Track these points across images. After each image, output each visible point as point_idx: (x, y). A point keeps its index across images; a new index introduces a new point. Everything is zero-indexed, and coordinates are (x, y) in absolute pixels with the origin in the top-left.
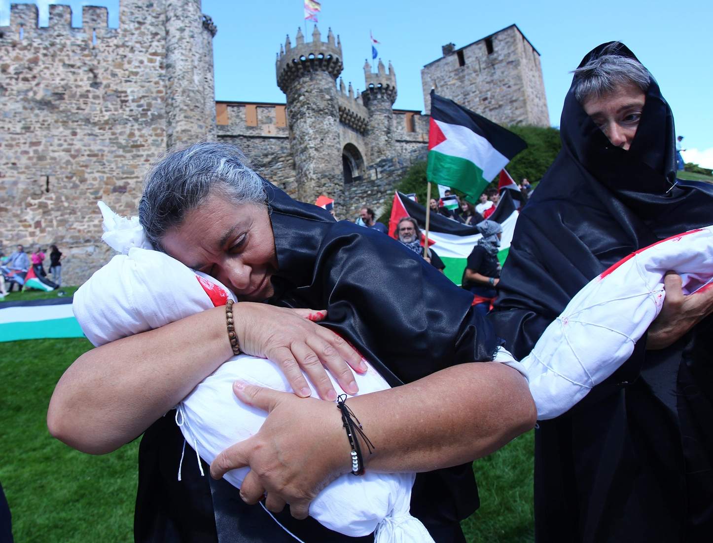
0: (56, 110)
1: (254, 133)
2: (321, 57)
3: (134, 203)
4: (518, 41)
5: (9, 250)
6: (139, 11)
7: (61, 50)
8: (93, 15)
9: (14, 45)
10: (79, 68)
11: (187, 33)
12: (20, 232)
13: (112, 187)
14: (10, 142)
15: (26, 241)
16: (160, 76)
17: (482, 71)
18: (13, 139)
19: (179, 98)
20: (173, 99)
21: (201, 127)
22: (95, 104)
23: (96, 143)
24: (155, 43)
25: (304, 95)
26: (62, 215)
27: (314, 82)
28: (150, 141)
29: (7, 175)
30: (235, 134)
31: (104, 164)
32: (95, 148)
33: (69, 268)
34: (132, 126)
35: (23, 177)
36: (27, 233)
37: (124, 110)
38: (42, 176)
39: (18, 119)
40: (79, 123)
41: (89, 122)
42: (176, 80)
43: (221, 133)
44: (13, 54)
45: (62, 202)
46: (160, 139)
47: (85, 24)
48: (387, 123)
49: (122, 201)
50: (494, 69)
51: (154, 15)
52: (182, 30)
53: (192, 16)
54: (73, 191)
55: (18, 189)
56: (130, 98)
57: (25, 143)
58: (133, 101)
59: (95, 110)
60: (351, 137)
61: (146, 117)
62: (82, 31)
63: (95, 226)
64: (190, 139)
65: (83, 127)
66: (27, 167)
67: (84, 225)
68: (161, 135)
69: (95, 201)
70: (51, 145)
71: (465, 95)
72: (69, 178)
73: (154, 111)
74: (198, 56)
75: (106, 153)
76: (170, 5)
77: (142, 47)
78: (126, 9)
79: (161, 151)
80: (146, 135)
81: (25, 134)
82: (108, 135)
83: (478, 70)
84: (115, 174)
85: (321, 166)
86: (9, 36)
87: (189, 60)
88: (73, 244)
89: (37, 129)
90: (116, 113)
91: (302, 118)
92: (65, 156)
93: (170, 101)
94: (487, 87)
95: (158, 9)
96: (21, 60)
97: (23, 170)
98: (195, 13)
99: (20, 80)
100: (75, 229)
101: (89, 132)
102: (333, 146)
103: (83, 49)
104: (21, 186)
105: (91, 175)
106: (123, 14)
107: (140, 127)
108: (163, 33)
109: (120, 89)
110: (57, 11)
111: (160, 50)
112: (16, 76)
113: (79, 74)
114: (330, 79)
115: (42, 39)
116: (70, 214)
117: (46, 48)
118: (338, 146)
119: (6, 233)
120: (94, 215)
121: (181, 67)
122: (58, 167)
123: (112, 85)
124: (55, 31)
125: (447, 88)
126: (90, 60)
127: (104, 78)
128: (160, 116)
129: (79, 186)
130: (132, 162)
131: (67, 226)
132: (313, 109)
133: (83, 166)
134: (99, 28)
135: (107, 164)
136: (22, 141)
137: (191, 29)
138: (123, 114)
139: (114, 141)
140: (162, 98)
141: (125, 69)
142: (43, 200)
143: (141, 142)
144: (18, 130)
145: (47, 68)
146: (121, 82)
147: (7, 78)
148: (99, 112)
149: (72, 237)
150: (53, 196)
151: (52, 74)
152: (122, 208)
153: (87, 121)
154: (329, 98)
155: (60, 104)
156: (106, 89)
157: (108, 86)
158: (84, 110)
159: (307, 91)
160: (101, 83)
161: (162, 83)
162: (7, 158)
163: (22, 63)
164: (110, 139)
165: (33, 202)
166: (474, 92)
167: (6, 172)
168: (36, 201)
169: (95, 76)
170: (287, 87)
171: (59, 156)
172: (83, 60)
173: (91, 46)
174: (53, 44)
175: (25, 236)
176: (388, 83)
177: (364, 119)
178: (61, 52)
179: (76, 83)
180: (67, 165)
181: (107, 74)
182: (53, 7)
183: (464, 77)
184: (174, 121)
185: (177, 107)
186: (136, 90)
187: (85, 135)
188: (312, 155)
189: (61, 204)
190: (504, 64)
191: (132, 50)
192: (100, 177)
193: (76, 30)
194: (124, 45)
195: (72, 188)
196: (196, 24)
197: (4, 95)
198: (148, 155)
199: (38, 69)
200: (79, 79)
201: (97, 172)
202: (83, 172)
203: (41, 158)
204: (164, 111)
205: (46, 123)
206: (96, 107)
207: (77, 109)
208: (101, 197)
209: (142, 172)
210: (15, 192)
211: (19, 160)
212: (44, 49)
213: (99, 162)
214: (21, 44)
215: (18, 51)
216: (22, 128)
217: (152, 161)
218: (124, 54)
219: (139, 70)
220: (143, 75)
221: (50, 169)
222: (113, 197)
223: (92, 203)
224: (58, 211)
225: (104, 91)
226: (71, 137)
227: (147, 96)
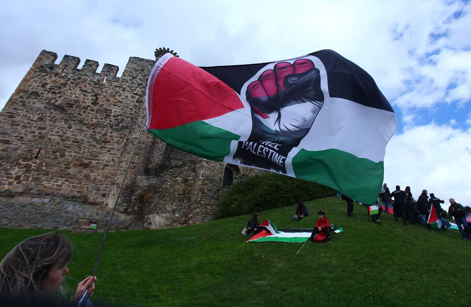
0: (65, 112)
3: (90, 175)
6: (135, 72)
7: (83, 82)
8: (109, 69)
9: (56, 74)
10: (89, 93)
12: (2, 181)
13: (80, 163)
14: (26, 125)
15: (4, 187)
16: (135, 106)
18: (30, 123)
20: (137, 119)
21: (148, 138)
22: (90, 113)
23: (81, 135)
24: (138, 89)
26: (38, 175)
28: (115, 140)
29: (13, 143)
31: (81, 148)
32: (79, 138)
33: (21, 211)
35: (23, 146)
36: (7, 182)
37: (107, 120)
38: (37, 148)
39: (38, 113)
40: (75, 122)
41: (82, 123)
42: (142, 110)
44: (53, 79)
45: (42, 166)
46: (121, 140)
47: (102, 72)
49: (83, 173)
51: (143, 75)
54: (53, 161)
55: (16, 153)
57: (35, 127)
58: (114, 116)
59: (89, 117)
61: (118, 126)
62: (99, 75)
63: (57, 185)
64: (138, 144)
65: (77, 125)
66: (30, 141)
67: (50, 184)
68: (123, 138)
69: (65, 169)
70: (52, 131)
72: (54, 152)
73: (124, 124)
75: (84, 142)
77: (130, 89)
78: (128, 70)
79: (120, 147)
80: (114, 136)
81: (38, 122)
82: (90, 132)
84: (85, 155)
85: (207, 173)
86: (56, 70)
88: (36, 195)
89: (47, 120)
90: (101, 121)
92: (57, 139)
93: (135, 120)
95: (147, 73)
96: (57, 82)
97: (26, 142)
99: (51, 92)
100: (43, 185)
101: (80, 128)
103: (96, 84)
104: (19, 152)
105: (70, 153)
106: (126, 72)
107: (112, 131)
108: (145, 85)
109: (108, 109)
110: (90, 63)
111: (139, 93)
112: (49, 90)
113: (88, 96)
115: (74, 75)
116: (44, 175)
117: (75, 80)
120: (60, 179)
122: (50, 144)
123: (104, 105)
124: (84, 72)
126: (97, 90)
127: (101, 101)
128: (127, 127)
129: (58, 158)
130: (99, 151)
131: (38, 182)
134: (110, 76)
135: (83, 148)
136: (34, 125)
138: (105, 122)
139: (93, 136)
140: (132, 118)
141: (115, 98)
142: (30, 163)
143: (109, 140)
144: (35, 119)
145: (70, 90)
146: (111, 105)
147: (43, 90)
148: (90, 118)
149: (38, 190)
150: (38, 161)
151: (72, 93)
152: (81, 177)
153: (81, 122)
155: (68, 110)
156: (100, 107)
157: (102, 105)
158: (82, 115)
160: (99, 103)
161: (134, 110)
162: (19, 133)
163: (56, 84)
164: (91, 134)
165: (22, 162)
167: (14, 142)
168: (25, 163)
169: (97, 99)
171: (54, 138)
172: (94, 89)
173: (101, 84)
174: (79, 78)
175: (5, 184)
178: (82, 83)
179: (84, 100)
180: (56, 145)
181: (104, 99)
182: (88, 61)
184: (133, 132)
185: (137, 124)
186: (117, 111)
187: (76, 129)
188: (204, 165)
189: (41, 167)
191: (124, 90)
192: (74, 155)
193: (96, 74)
194: (120, 87)
195: (53, 159)
197: (37, 99)
198: (110, 148)
199: (65, 89)
200: (86, 98)
201: (74, 152)
202: (65, 150)
203: (41, 137)
204: (130, 125)
205: (55, 118)
206: (90, 116)
207: (77, 114)
208: (70, 168)
209: (103, 157)
210: (13, 154)
211: (26, 136)
212: (73, 80)
213: (78, 146)
214: (61, 75)
215: (57, 78)
216: (38, 118)
217: (112, 152)
218: (118, 91)
219: (124, 101)
220: (125, 104)
221: (44, 145)
222: (77, 169)
223: (61, 170)
224: (36, 171)
225: (99, 108)
226: (67, 129)
227: (123, 115)
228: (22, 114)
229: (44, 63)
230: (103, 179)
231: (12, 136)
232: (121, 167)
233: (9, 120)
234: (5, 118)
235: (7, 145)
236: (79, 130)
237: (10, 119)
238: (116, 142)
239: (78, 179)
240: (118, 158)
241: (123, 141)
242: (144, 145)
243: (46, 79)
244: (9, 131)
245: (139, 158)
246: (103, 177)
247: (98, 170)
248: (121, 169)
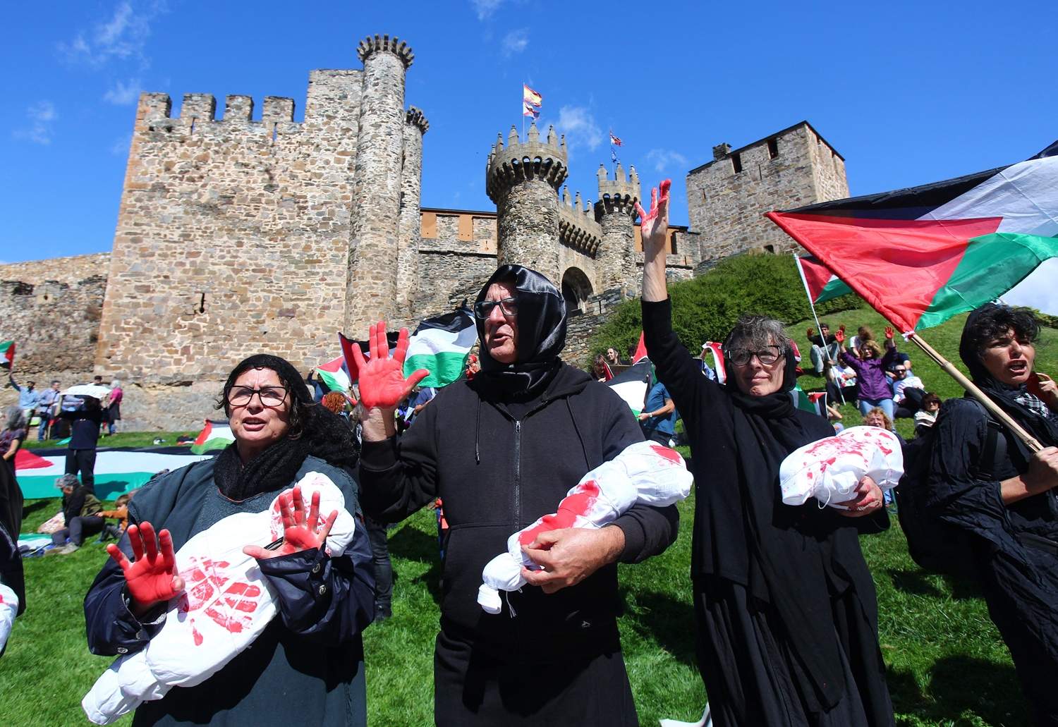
0: (222, 216)
1: (468, 250)
2: (538, 160)
3: (302, 330)
4: (810, 142)
5: (148, 379)
6: (330, 103)
7: (235, 147)
8: (276, 107)
9: (183, 140)
10: (254, 167)
11: (383, 130)
12: (164, 359)
13: (278, 310)
14: (165, 251)
15: (170, 369)
16: (348, 179)
17: (764, 179)
18: (170, 248)
19: (367, 206)
20: (360, 207)
22: (268, 209)
23: (264, 257)
24: (345, 141)
25: (515, 207)
26: (214, 341)
27: (529, 191)
28: (328, 257)
29: (157, 290)
30: (443, 250)
31: (272, 282)
32: (263, 262)
34: (309, 237)
35: (175, 293)
36: (172, 360)
37: (302, 219)
38: (196, 292)
39: (177, 225)
40: (247, 232)
41: (259, 232)
42: (365, 185)
43: (426, 248)
44: (181, 150)
45: (217, 325)
46: (340, 254)
47: (266, 117)
48: (624, 243)
49: (289, 327)
50: (779, 176)
51: (347, 108)
52: (377, 126)
53: (391, 110)
54: (231, 312)
55: (167, 306)
56: (310, 204)
57: (181, 253)
58: (313, 208)
59: (267, 217)
60: (577, 260)
61: (325, 227)
62: (262, 125)
64: (376, 256)
65: (252, 237)
66: (181, 282)
68: (342, 250)
69: (256, 325)
70: (212, 257)
71: (741, 209)
72: (228, 296)
73: (336, 221)
74: (394, 156)
75: (274, 269)
76: (366, 96)
77: (329, 145)
78: (315, 101)
79: (341, 269)
80: (325, 248)
81: (183, 242)
82: (279, 247)
83: (759, 178)
84: (283, 294)
86: (178, 130)
87: (383, 161)
89: (197, 237)
90: (291, 221)
91: (511, 235)
92: (226, 271)
93: (356, 209)
94: (770, 199)
95: (353, 102)
96: (189, 157)
97: (176, 284)
98: (395, 106)
99: (184, 180)
101: (258, 243)
102: (548, 271)
103: (261, 146)
104: (171, 304)
105: (255, 294)
106: (311, 107)
107: (319, 239)
108: (356, 129)
109: (299, 193)
110: (236, 102)
111: (350, 149)
112: (180, 176)
113: (253, 175)
114: (549, 188)
115: (215, 134)
116: (225, 339)
117: (218, 145)
118: (555, 270)
119: (147, 358)
120: (253, 343)
121: (372, 170)
122: (217, 283)
123: (289, 188)
124: (231, 125)
125: (719, 199)
126: (266, 159)
127: (281, 180)
128: (343, 227)
129: (239, 307)
130: (304, 281)
131: (220, 353)
132: (526, 225)
133: (246, 283)
134: (282, 122)
135: (275, 281)
136: (179, 251)
137: (389, 125)
138: (300, 223)
139: (285, 255)
140: (348, 206)
141: (307, 170)
142: (195, 321)
143: (317, 257)
144: (176, 238)
145: (217, 167)
146: (301, 185)
147: (171, 177)
148: (271, 220)
150: (207, 317)
151: (223, 174)
153: (257, 230)
154: (546, 210)
155: (227, 209)
156: (283, 193)
157: (286, 189)
158: (254, 216)
159: (518, 202)
160: (278, 186)
161: (349, 187)
162: (160, 270)
163: (189, 160)
164: (281, 252)
165: (183, 323)
166: (752, 206)
167: (156, 286)
168: (187, 323)
169: (271, 178)
170: (498, 197)
171: (219, 270)
172: (259, 158)
173: (270, 143)
174: (226, 141)
175: (169, 364)
176: (628, 193)
177: (595, 238)
178: (235, 149)
179: (249, 185)
180: (227, 281)
181: (286, 175)
182: (231, 98)
183: (740, 185)
184: (359, 233)
185: (363, 216)
186: (317, 195)
187: (252, 246)
189: (215, 327)
190: (792, 170)
191: (318, 148)
192: (264, 297)
193: (256, 124)
194: (308, 143)
195: (230, 309)
196: (395, 119)
197: (165, 197)
198: (324, 273)
199: (207, 167)
200: (252, 180)
201: (262, 291)
202: (246, 288)
203: (198, 271)
204: (348, 220)
205: (208, 231)
206: (268, 214)
207: (246, 215)
208: (264, 322)
209: (316, 293)
210: (163, 310)
211: (173, 273)
212: (216, 145)
213: (265, 279)
214: (191, 139)
215: (186, 147)
216: (180, 236)
217: (329, 281)
218: (308, 152)
219: (323, 171)
220: (327, 178)
221: (207, 284)
222: (278, 321)
223: (252, 328)
224: (210, 335)
225: (280, 196)
226: (236, 248)
227: (330, 203)
228: (151, 234)
229: (154, 121)
230: (328, 334)
231: (149, 277)
232: (355, 307)
233: (135, 248)
234: (125, 244)
235: (148, 295)
236: (257, 246)
237: (134, 245)
238: (332, 260)
239: (283, 340)
240: (343, 290)
241: (343, 256)
242: (386, 258)
243: (168, 153)
244: (143, 268)
245: (384, 284)
246: (327, 331)
247: (313, 318)
248: (356, 310)
